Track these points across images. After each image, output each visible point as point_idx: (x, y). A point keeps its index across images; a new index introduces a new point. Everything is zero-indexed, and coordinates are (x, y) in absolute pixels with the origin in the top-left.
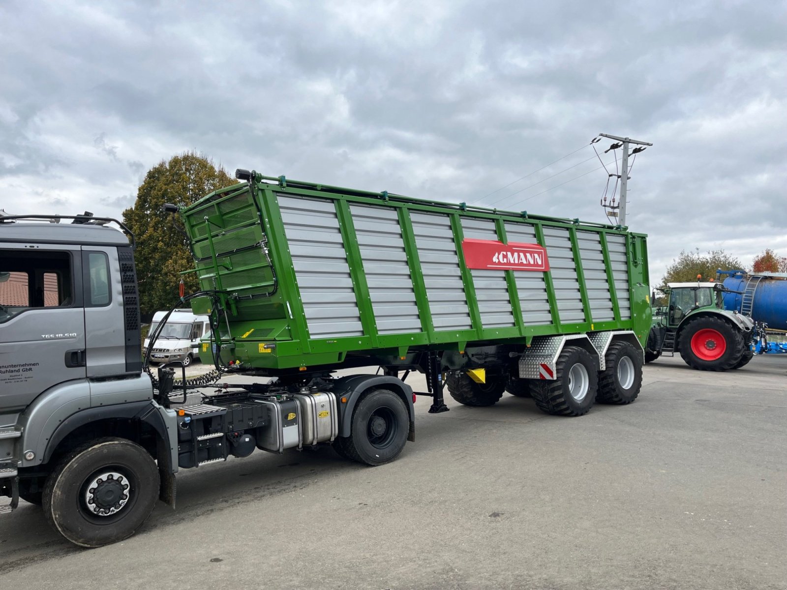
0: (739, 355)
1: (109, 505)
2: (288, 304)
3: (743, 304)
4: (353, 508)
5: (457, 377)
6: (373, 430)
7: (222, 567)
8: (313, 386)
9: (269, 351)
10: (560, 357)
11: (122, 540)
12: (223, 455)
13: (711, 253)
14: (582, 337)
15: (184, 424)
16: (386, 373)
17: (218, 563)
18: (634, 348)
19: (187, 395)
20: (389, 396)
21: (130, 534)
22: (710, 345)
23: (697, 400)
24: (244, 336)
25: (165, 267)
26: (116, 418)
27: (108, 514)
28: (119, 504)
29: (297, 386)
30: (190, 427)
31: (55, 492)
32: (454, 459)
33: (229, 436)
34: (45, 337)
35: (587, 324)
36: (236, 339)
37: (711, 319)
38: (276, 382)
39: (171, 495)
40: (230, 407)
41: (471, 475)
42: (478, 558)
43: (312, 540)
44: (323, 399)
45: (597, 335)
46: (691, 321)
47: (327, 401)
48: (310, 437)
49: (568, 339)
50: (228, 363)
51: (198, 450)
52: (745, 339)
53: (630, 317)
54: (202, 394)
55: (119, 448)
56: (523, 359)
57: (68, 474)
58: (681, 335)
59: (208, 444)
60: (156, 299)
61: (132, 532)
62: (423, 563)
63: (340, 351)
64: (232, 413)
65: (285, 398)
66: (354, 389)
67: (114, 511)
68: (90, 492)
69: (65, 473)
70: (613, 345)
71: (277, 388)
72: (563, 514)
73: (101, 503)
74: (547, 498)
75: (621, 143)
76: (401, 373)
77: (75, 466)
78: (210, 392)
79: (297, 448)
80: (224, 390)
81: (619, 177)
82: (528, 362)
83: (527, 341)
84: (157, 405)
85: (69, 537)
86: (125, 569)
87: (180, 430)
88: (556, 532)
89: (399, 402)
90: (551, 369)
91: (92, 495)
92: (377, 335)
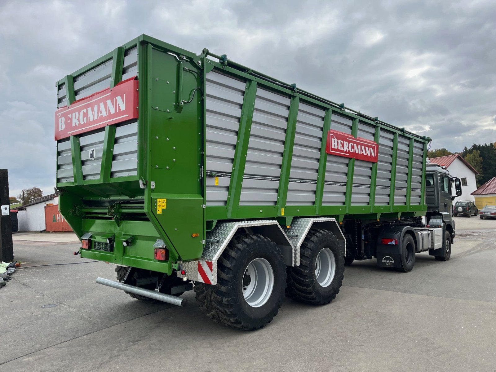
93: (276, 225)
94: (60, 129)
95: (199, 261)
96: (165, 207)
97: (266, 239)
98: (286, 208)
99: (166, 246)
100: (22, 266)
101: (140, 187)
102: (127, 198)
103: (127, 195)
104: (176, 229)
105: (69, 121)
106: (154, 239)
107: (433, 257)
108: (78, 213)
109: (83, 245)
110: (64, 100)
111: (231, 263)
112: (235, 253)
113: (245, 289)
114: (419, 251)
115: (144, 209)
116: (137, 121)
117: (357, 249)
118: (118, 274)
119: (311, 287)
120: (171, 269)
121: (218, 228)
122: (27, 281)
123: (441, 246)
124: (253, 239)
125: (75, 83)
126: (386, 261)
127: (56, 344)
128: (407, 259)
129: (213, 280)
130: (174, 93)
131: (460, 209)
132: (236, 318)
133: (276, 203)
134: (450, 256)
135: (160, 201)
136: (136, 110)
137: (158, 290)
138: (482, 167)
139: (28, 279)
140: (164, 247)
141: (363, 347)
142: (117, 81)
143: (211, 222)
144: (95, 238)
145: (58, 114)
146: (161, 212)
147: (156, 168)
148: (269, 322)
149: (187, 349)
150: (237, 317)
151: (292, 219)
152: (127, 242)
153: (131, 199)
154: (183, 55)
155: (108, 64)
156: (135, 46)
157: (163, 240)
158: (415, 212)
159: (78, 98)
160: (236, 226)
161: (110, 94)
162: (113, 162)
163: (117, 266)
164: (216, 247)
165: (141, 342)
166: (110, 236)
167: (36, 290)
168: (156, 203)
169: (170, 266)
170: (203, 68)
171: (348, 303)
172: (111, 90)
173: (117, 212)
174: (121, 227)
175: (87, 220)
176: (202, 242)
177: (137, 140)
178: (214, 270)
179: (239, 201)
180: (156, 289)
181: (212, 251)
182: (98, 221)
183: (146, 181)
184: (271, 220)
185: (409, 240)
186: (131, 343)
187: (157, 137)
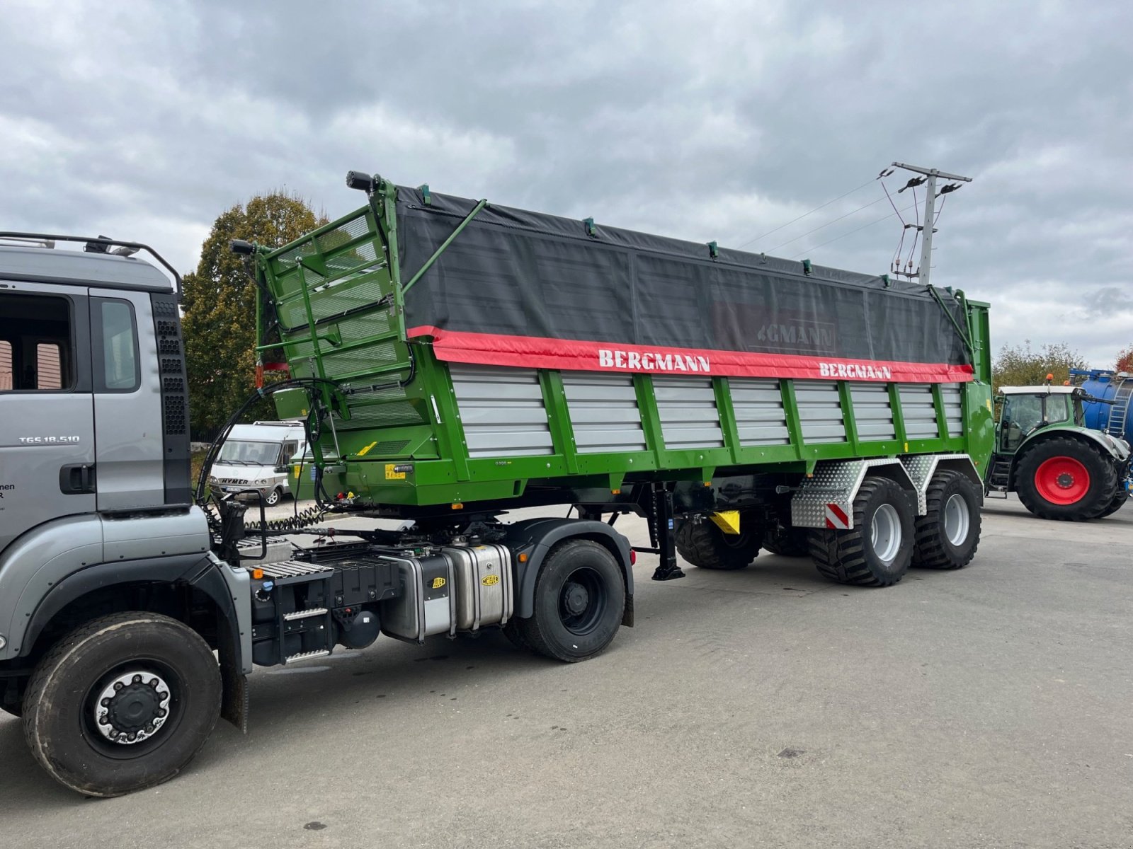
0: (1109, 496)
1: (135, 727)
2: (433, 400)
3: (1110, 421)
4: (543, 735)
5: (696, 523)
6: (568, 604)
7: (324, 839)
8: (473, 535)
9: (402, 476)
10: (859, 493)
11: (158, 784)
12: (327, 644)
13: (1048, 348)
14: (893, 463)
15: (263, 594)
16: (583, 517)
17: (318, 832)
18: (970, 481)
19: (267, 546)
20: (595, 550)
21: (171, 774)
22: (1064, 482)
23: (1067, 564)
24: (362, 453)
25: (242, 360)
26: (150, 582)
27: (134, 742)
28: (153, 725)
29: (447, 534)
30: (272, 599)
31: (43, 704)
32: (699, 654)
33: (336, 613)
34: (25, 440)
35: (897, 442)
36: (348, 457)
37: (1067, 441)
38: (411, 528)
39: (239, 710)
40: (337, 565)
41: (732, 681)
42: (777, 836)
43: (479, 793)
44: (489, 556)
45: (911, 460)
46: (1036, 445)
47: (496, 559)
48: (469, 617)
49: (871, 465)
50: (336, 496)
51: (285, 636)
52: (1118, 473)
53: (962, 434)
54: (293, 544)
55: (153, 631)
56: (798, 497)
57: (64, 675)
58: (1019, 465)
59: (302, 626)
60: (229, 407)
61: (175, 771)
62: (679, 842)
63: (517, 477)
64: (341, 576)
65: (428, 553)
66: (540, 539)
67: (144, 736)
68: (103, 705)
69: (59, 672)
70: (937, 476)
71: (414, 537)
72: (911, 756)
73: (121, 722)
74: (874, 725)
75: (925, 176)
76: (605, 516)
77: (76, 661)
78: (306, 541)
79: (448, 635)
80: (328, 539)
81: (920, 229)
82: (807, 501)
83: (807, 467)
84: (217, 561)
85: (67, 779)
86: (159, 838)
87: (256, 603)
88: (907, 790)
89: (609, 561)
90: (845, 513)
91: (106, 709)
92: (575, 454)
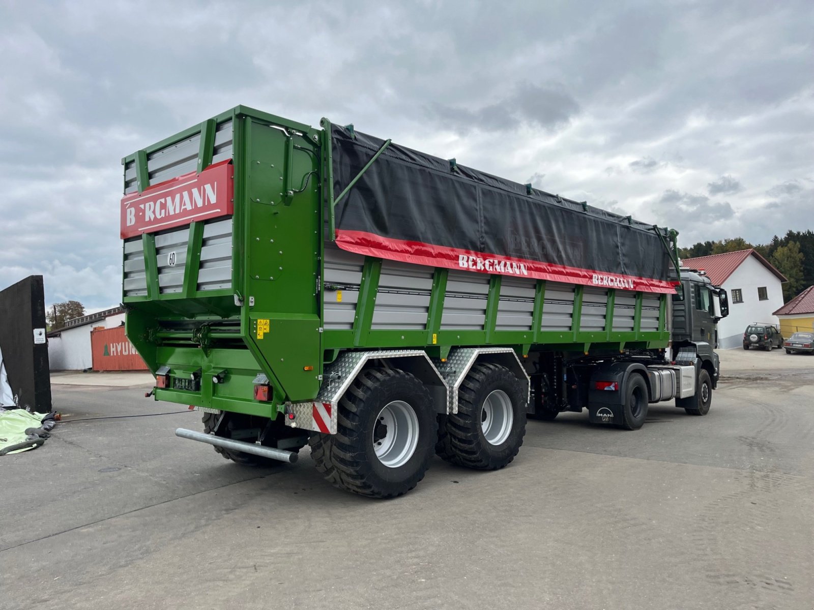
93: (423, 357)
94: (128, 224)
95: (314, 402)
96: (268, 330)
97: (408, 374)
98: (440, 334)
99: (269, 382)
100: (64, 420)
101: (235, 303)
102: (218, 318)
103: (218, 315)
104: (282, 359)
105: (141, 214)
106: (253, 373)
107: (683, 409)
108: (151, 338)
109: (157, 383)
110: (133, 184)
111: (357, 407)
112: (363, 394)
113: (380, 444)
114: (655, 400)
115: (240, 333)
116: (231, 218)
117: (556, 395)
118: (206, 426)
119: (475, 444)
120: (276, 412)
121: (341, 360)
122: (75, 439)
123: (693, 394)
124: (389, 375)
125: (149, 162)
126: (602, 415)
127: (123, 513)
128: (634, 411)
129: (333, 429)
130: (281, 179)
131: (754, 338)
132: (363, 481)
133: (425, 326)
134: (709, 409)
135: (260, 322)
136: (230, 204)
137: (260, 443)
138: (804, 268)
139: (76, 437)
140: (267, 383)
141: (531, 518)
142: (206, 164)
143: (332, 351)
144: (175, 374)
145: (125, 203)
146: (262, 336)
147: (257, 279)
148: (411, 489)
149: (298, 518)
150: (365, 478)
151: (449, 349)
152: (218, 377)
153: (224, 319)
154: (293, 129)
155: (193, 139)
156: (230, 119)
157: (265, 374)
158: (649, 342)
159: (153, 182)
160: (364, 357)
161: (196, 180)
162: (200, 270)
163: (205, 413)
164: (337, 385)
165: (237, 511)
166: (195, 370)
167: (88, 451)
168: (256, 324)
169: (275, 408)
170: (321, 144)
171: (531, 468)
172: (198, 176)
173: (205, 336)
174: (211, 357)
175: (164, 348)
176: (318, 377)
177: (231, 243)
178: (333, 415)
179: (371, 324)
180: (257, 442)
181: (331, 390)
182: (179, 350)
183: (243, 296)
184: (416, 349)
185: (637, 382)
186: (224, 512)
187: (258, 239)
